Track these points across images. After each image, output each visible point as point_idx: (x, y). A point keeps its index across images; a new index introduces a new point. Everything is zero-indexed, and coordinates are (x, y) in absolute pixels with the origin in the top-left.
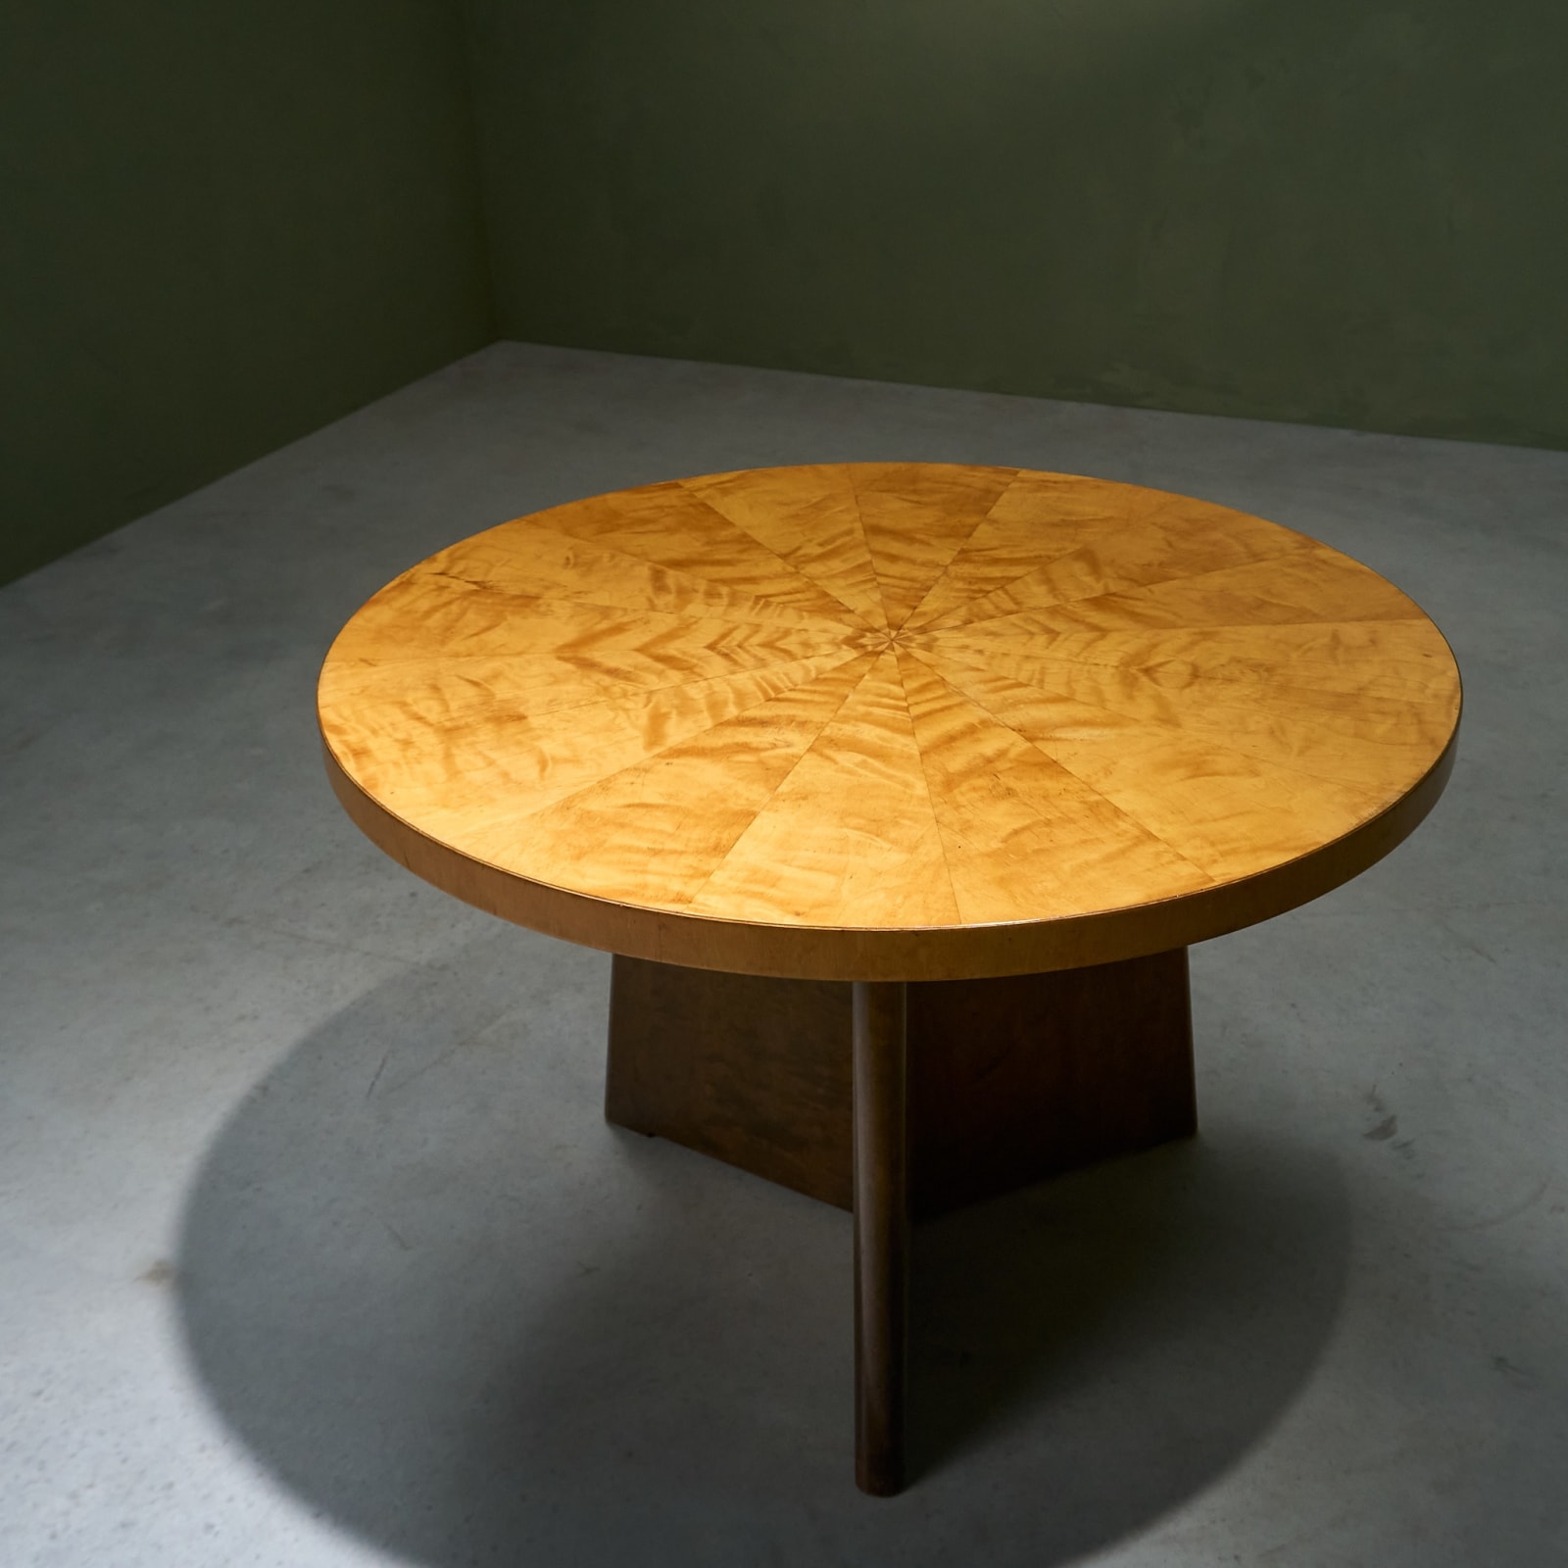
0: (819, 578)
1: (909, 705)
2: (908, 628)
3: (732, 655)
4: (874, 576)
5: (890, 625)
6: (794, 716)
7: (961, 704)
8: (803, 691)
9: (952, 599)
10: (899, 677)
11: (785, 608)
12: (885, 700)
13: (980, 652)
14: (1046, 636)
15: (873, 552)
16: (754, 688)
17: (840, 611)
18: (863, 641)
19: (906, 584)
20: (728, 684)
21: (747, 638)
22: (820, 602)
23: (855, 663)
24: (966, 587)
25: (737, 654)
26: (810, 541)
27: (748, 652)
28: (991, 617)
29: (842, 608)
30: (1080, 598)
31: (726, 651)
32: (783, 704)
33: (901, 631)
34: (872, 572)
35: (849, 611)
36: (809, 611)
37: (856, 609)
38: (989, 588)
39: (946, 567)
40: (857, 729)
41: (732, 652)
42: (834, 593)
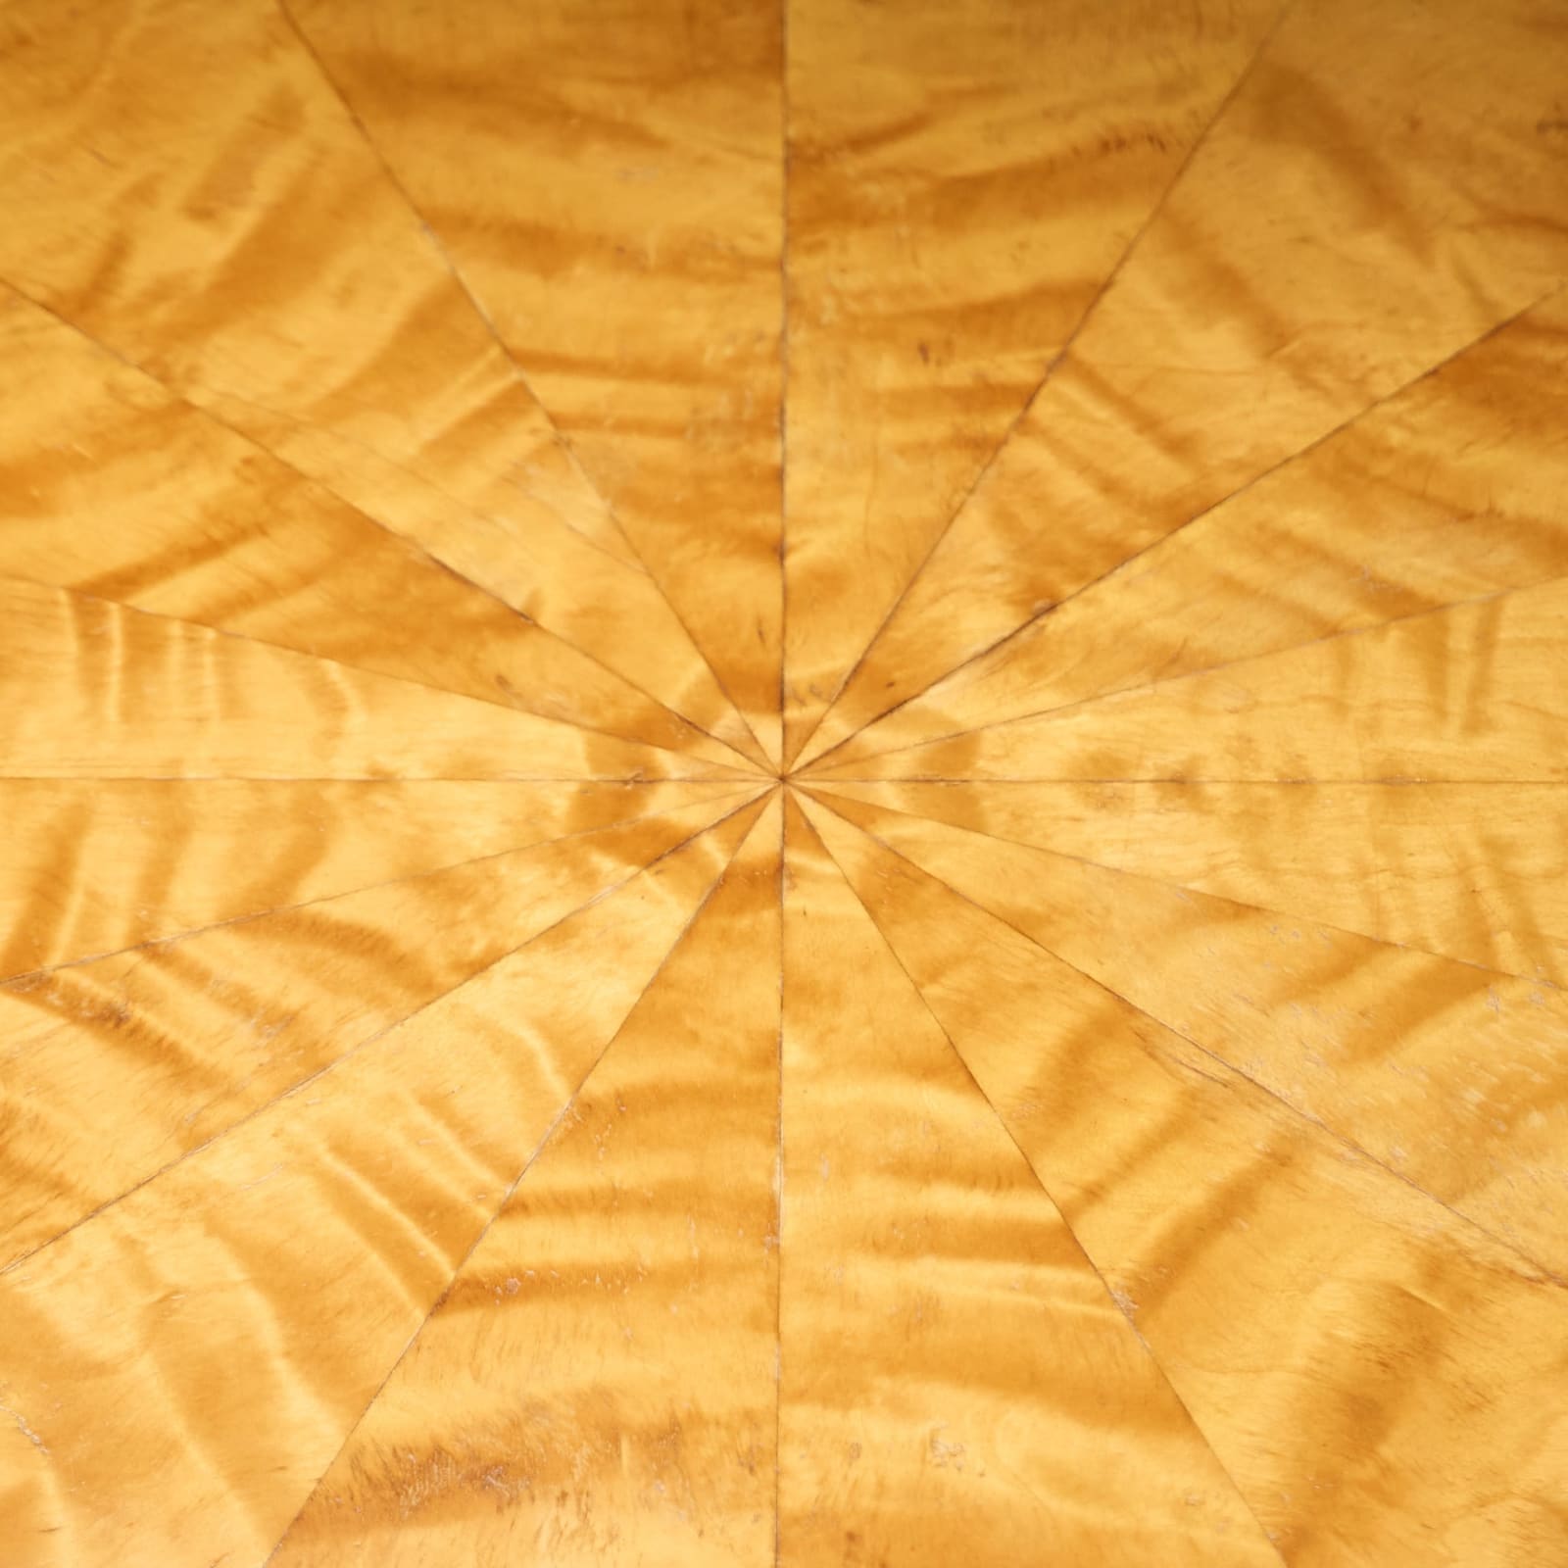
0: (291, 428)
1: (1068, 1213)
2: (814, 691)
3: (138, 1013)
4: (515, 376)
5: (730, 682)
6: (603, 1394)
7: (1281, 1160)
8: (564, 1205)
9: (900, 465)
10: (928, 1024)
11: (227, 648)
12: (950, 1201)
13: (1180, 784)
14: (1395, 634)
15: (439, 221)
16: (339, 1231)
17: (474, 627)
18: (665, 805)
19: (668, 401)
20: (214, 1227)
21: (156, 883)
22: (364, 583)
23: (696, 964)
24: (921, 376)
25: (152, 1001)
26: (143, 193)
27: (197, 977)
28: (1119, 555)
29: (475, 607)
30: (1410, 373)
31: (107, 993)
32: (519, 1320)
33: (792, 713)
34: (494, 352)
35: (518, 622)
36: (348, 653)
37: (535, 599)
38: (1016, 367)
39: (780, 265)
40: (923, 1430)
41: (132, 998)
42: (397, 511)
